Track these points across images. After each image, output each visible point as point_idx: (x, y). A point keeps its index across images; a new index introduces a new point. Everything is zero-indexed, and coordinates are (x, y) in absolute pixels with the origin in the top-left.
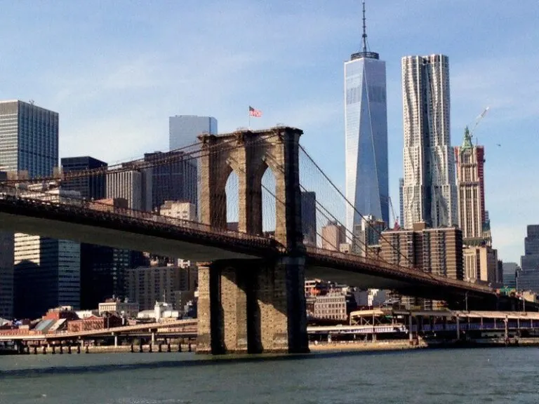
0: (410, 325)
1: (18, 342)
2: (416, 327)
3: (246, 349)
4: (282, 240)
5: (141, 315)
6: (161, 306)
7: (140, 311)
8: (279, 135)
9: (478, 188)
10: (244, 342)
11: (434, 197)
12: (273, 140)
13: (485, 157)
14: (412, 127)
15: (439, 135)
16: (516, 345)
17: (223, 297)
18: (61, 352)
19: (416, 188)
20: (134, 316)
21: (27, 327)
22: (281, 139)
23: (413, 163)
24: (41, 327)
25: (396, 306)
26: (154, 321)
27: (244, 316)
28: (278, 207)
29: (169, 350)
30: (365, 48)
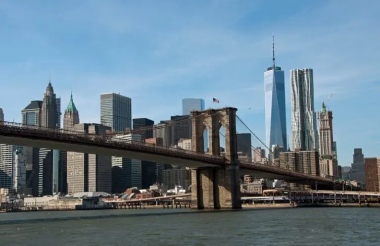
0: (290, 197)
1: (114, 203)
2: (293, 198)
3: (213, 207)
4: (229, 158)
5: (169, 191)
6: (178, 187)
7: (169, 189)
8: (227, 111)
9: (329, 131)
10: (212, 204)
11: (306, 135)
12: (224, 113)
13: (333, 116)
14: (295, 103)
15: (308, 106)
16: (340, 206)
17: (203, 183)
18: (133, 208)
19: (298, 132)
20: (165, 192)
21: (117, 197)
22: (227, 113)
23: (296, 120)
24: (123, 197)
25: (286, 188)
26: (174, 194)
27: (212, 192)
28: (226, 144)
29: (180, 207)
30: (274, 65)
